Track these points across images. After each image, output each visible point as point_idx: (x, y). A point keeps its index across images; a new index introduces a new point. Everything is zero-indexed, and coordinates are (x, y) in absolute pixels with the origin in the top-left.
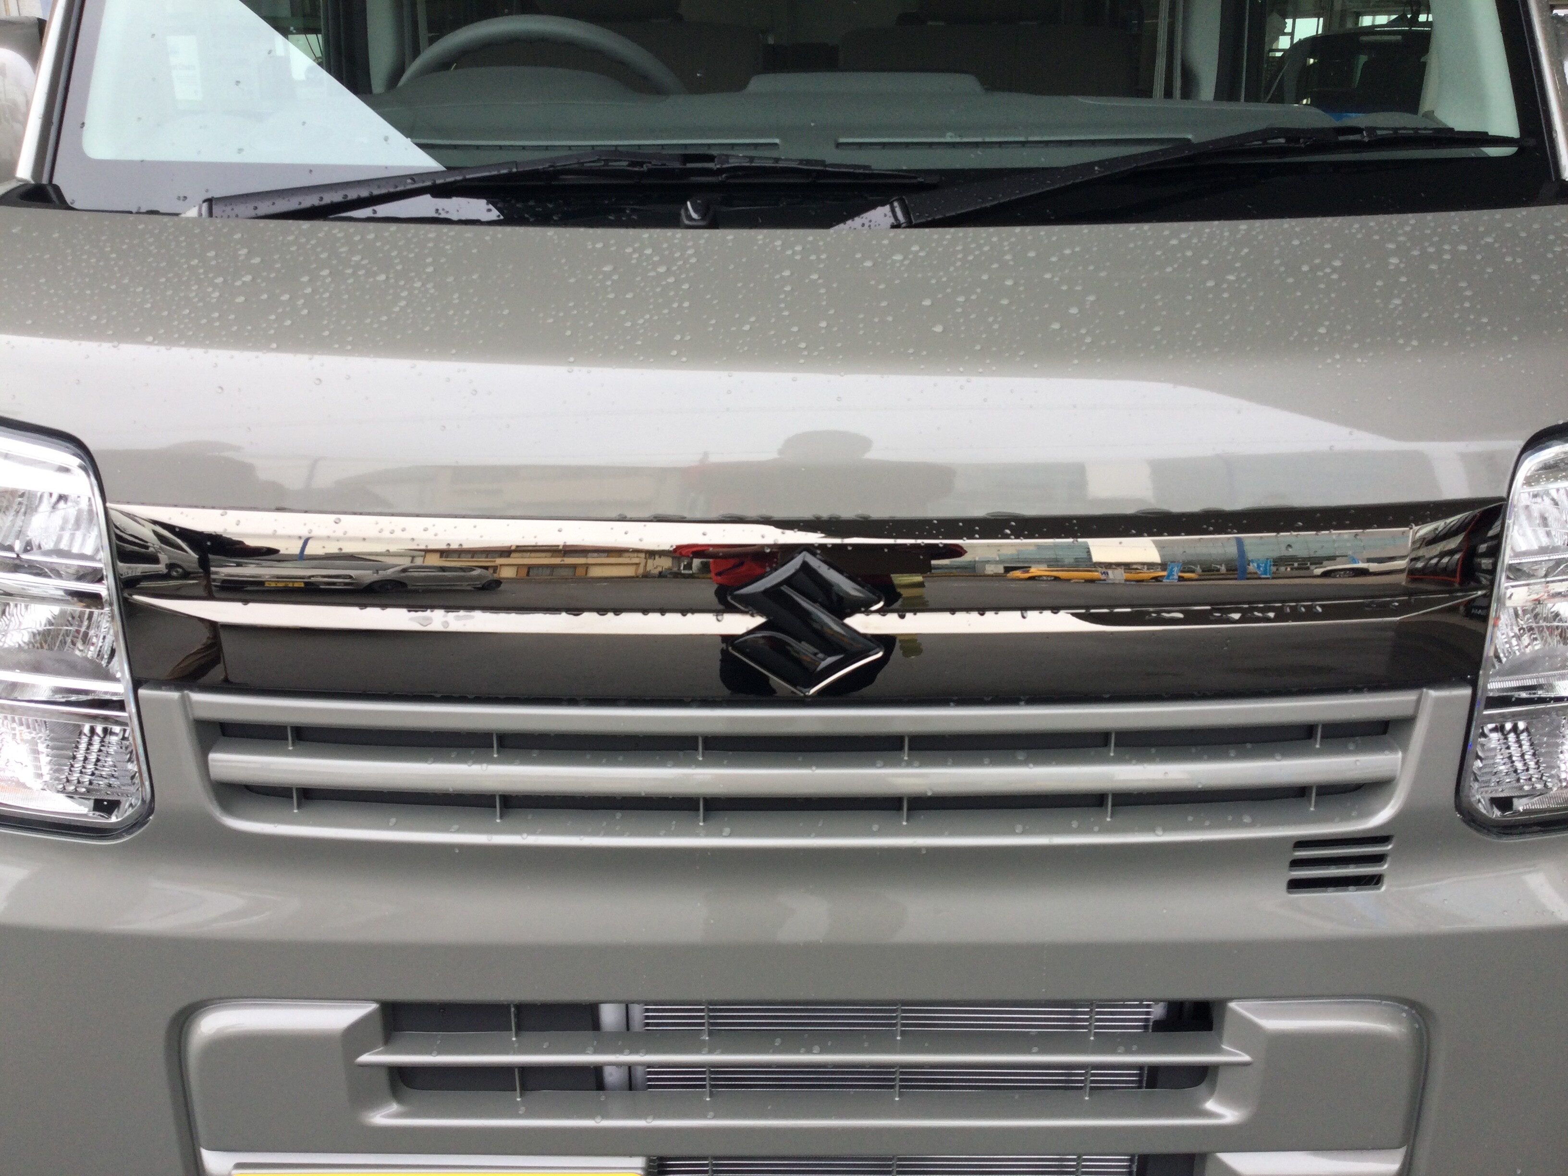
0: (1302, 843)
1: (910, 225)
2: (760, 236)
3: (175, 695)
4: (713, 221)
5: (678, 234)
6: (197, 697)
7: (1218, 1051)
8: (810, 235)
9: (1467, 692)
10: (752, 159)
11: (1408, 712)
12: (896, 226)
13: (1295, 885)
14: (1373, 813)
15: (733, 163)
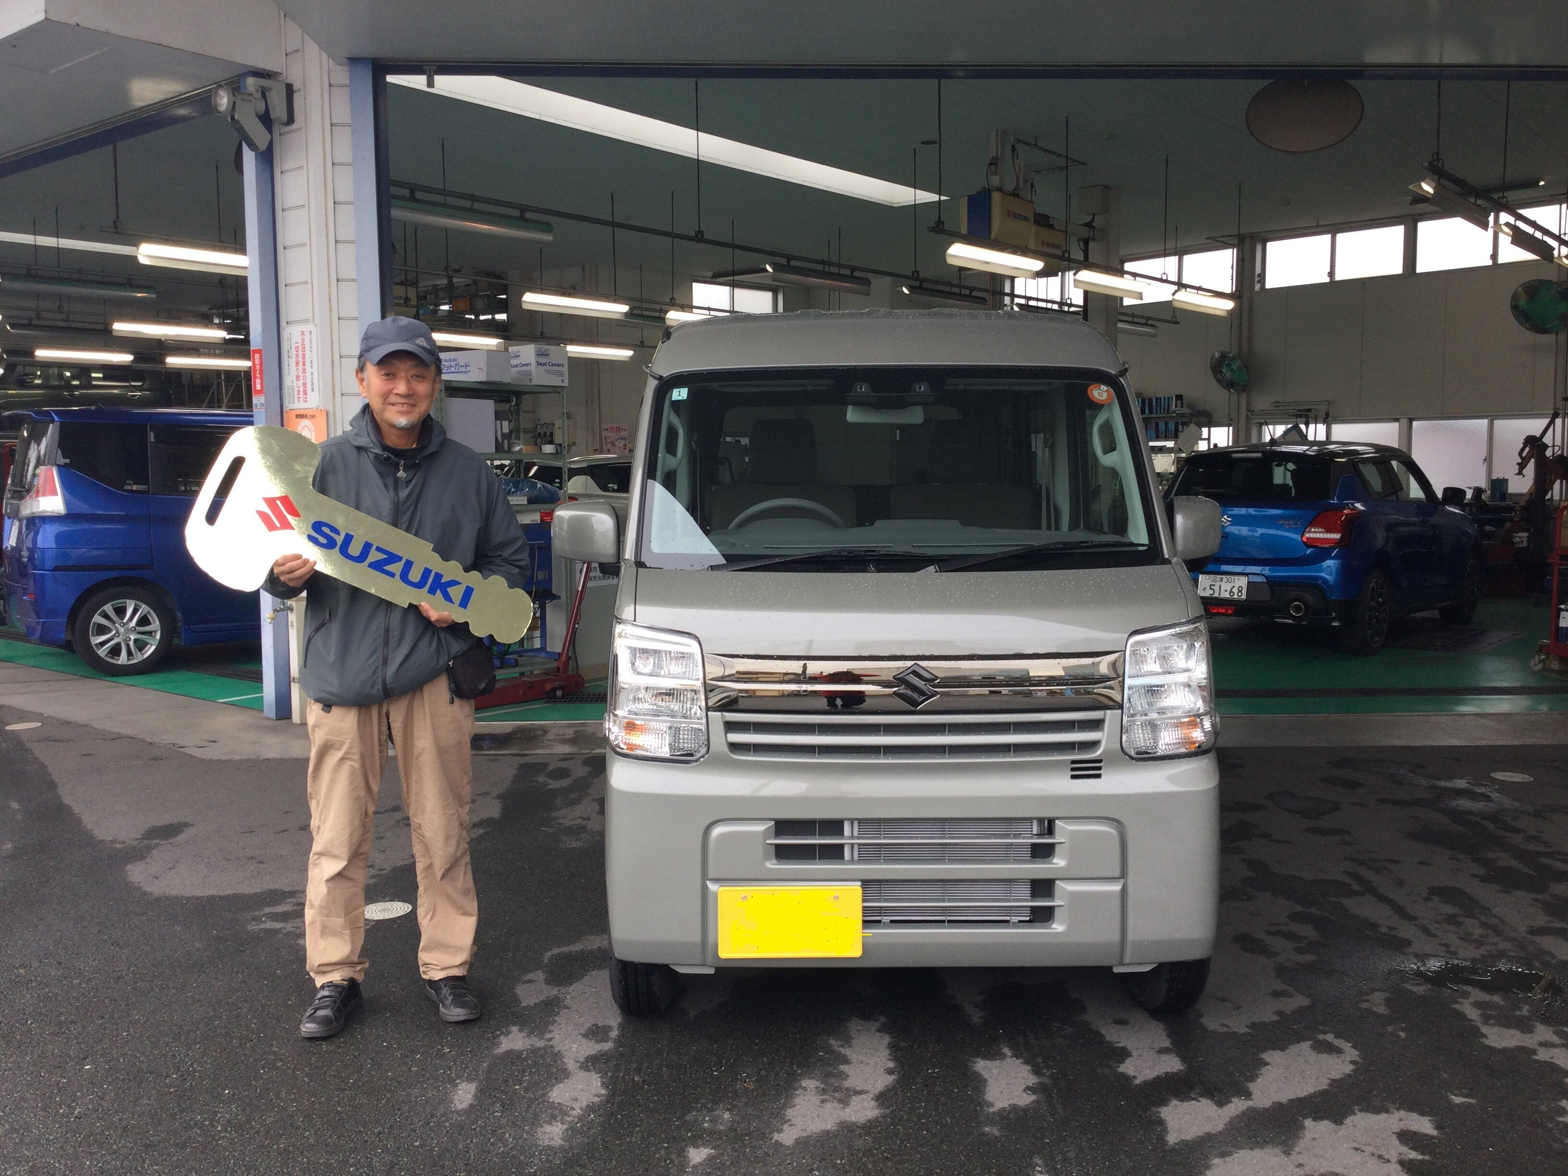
0: (1074, 762)
1: (941, 572)
2: (895, 575)
3: (719, 714)
4: (879, 571)
5: (869, 574)
6: (726, 714)
7: (1054, 838)
8: (911, 574)
9: (1120, 711)
10: (888, 551)
11: (1102, 717)
12: (937, 572)
13: (1074, 777)
14: (1096, 751)
15: (882, 553)
